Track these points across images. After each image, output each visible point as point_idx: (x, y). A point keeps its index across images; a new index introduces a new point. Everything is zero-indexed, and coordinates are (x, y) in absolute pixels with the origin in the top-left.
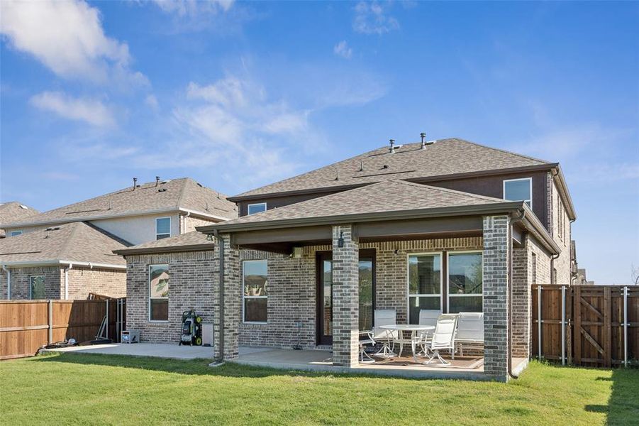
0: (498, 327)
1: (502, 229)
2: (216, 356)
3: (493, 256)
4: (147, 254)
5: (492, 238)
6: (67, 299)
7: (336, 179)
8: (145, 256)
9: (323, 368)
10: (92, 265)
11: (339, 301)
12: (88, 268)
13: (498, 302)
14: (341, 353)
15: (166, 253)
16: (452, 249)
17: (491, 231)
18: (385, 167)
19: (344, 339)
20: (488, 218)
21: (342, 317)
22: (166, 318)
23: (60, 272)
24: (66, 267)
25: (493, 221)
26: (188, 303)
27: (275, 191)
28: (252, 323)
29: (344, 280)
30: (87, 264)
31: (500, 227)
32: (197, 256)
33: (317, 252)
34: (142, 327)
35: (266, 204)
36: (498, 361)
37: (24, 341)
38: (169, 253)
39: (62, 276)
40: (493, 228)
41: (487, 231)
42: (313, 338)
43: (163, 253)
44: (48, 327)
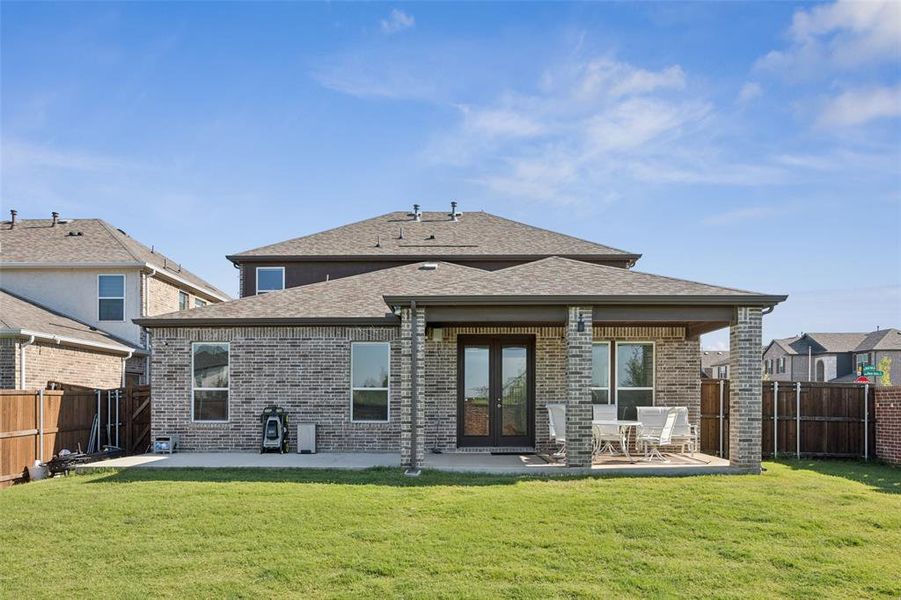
0: (753, 420)
1: (757, 321)
2: (404, 462)
3: (748, 348)
4: (192, 327)
5: (747, 330)
6: (24, 388)
7: (378, 246)
8: (186, 330)
9: (559, 471)
10: (59, 339)
11: (578, 393)
12: (52, 344)
13: (752, 394)
14: (580, 453)
15: (226, 327)
16: (624, 339)
17: (746, 323)
18: (432, 237)
19: (584, 436)
20: (743, 309)
21: (581, 411)
22: (224, 416)
23: (14, 347)
24: (24, 340)
25: (748, 312)
26: (265, 396)
27: (299, 253)
28: (370, 422)
29: (584, 369)
30: (50, 336)
31: (756, 319)
32: (279, 332)
33: (459, 335)
34: (181, 431)
35: (284, 268)
36: (753, 453)
37: (9, 455)
38: (231, 327)
39: (17, 353)
40: (748, 320)
41: (742, 323)
42: (455, 439)
43: (219, 327)
44: (36, 431)
